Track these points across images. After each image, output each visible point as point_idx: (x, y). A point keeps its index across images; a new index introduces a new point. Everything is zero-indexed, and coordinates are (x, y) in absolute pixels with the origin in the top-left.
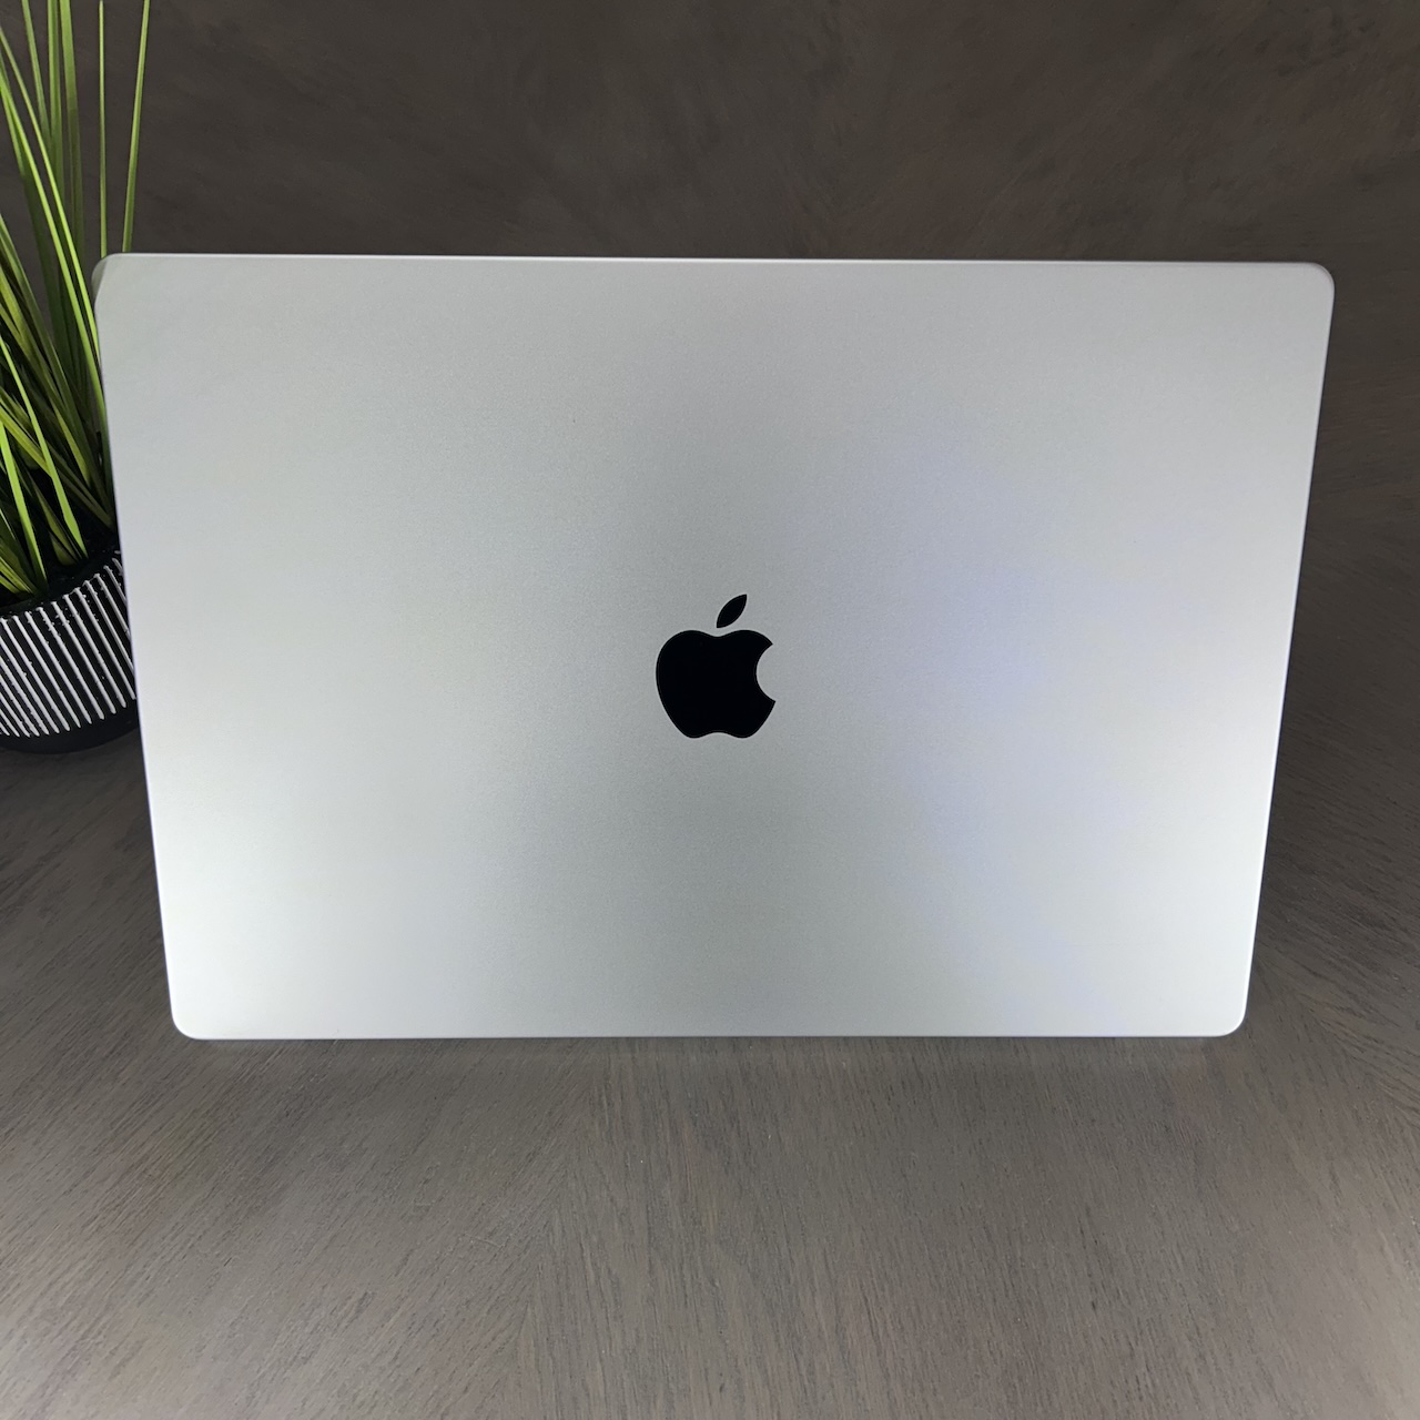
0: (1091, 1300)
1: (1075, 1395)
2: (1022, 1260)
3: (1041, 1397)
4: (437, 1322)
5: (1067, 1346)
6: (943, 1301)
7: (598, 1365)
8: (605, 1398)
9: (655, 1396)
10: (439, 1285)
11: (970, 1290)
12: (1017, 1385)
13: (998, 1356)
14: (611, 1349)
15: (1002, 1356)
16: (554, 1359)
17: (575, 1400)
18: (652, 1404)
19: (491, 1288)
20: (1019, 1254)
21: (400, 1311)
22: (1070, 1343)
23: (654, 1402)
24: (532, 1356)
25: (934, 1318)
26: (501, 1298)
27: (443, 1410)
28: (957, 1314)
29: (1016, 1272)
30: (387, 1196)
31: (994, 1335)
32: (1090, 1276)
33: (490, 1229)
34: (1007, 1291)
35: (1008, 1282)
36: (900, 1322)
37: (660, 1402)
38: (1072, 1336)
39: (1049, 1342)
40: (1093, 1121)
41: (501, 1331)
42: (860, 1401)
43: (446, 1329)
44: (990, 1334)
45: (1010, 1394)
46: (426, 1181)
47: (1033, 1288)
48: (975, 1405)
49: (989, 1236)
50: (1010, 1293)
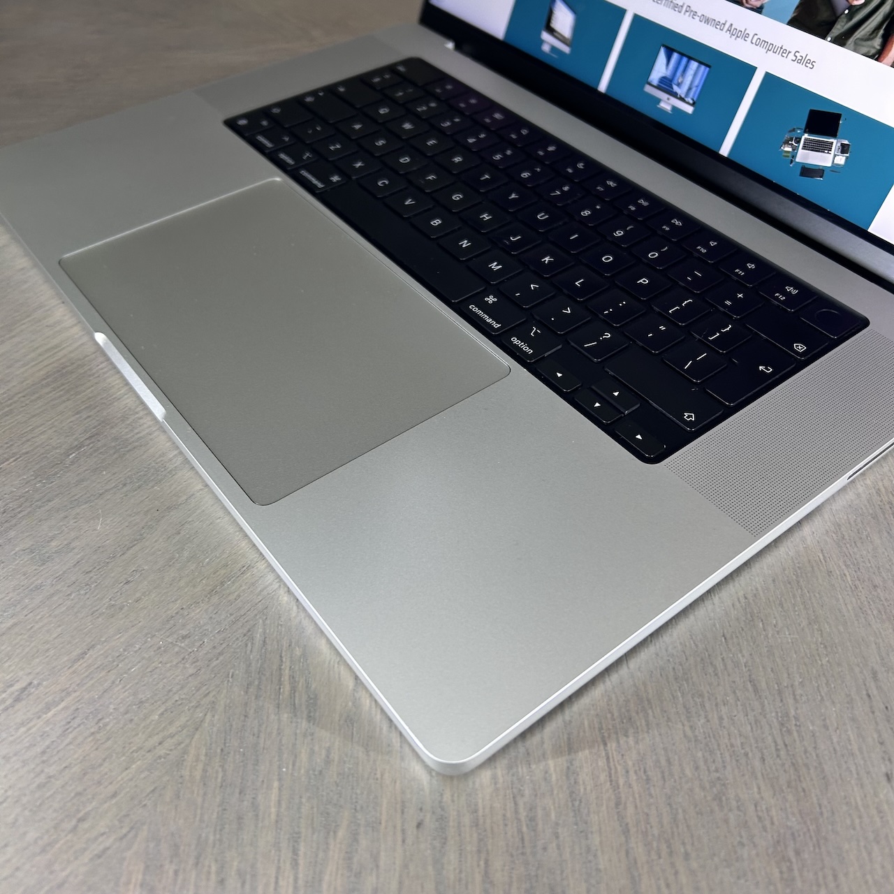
0: (884, 769)
1: (869, 877)
2: (797, 719)
3: (825, 877)
4: (100, 720)
5: (857, 821)
6: (700, 754)
7: (276, 784)
8: (277, 822)
9: (337, 826)
10: (113, 682)
11: (732, 746)
12: (794, 860)
13: (767, 823)
14: (293, 769)
15: (772, 823)
16: (224, 771)
17: (240, 818)
18: (332, 833)
19: (170, 691)
20: (792, 712)
21: (62, 705)
22: (860, 817)
23: (335, 832)
24: (200, 766)
25: (688, 772)
26: (179, 703)
27: (81, 815)
28: (717, 771)
29: (789, 732)
30: (82, 592)
31: (762, 798)
32: (882, 743)
33: (184, 632)
34: (777, 750)
35: (780, 741)
36: (645, 772)
37: (341, 833)
38: (862, 809)
39: (833, 813)
40: (875, 587)
41: (172, 736)
42: (591, 858)
43: (108, 728)
44: (757, 796)
45: (784, 869)
46: (128, 582)
47: (810, 749)
48: (739, 878)
49: (756, 690)
50: (783, 753)
